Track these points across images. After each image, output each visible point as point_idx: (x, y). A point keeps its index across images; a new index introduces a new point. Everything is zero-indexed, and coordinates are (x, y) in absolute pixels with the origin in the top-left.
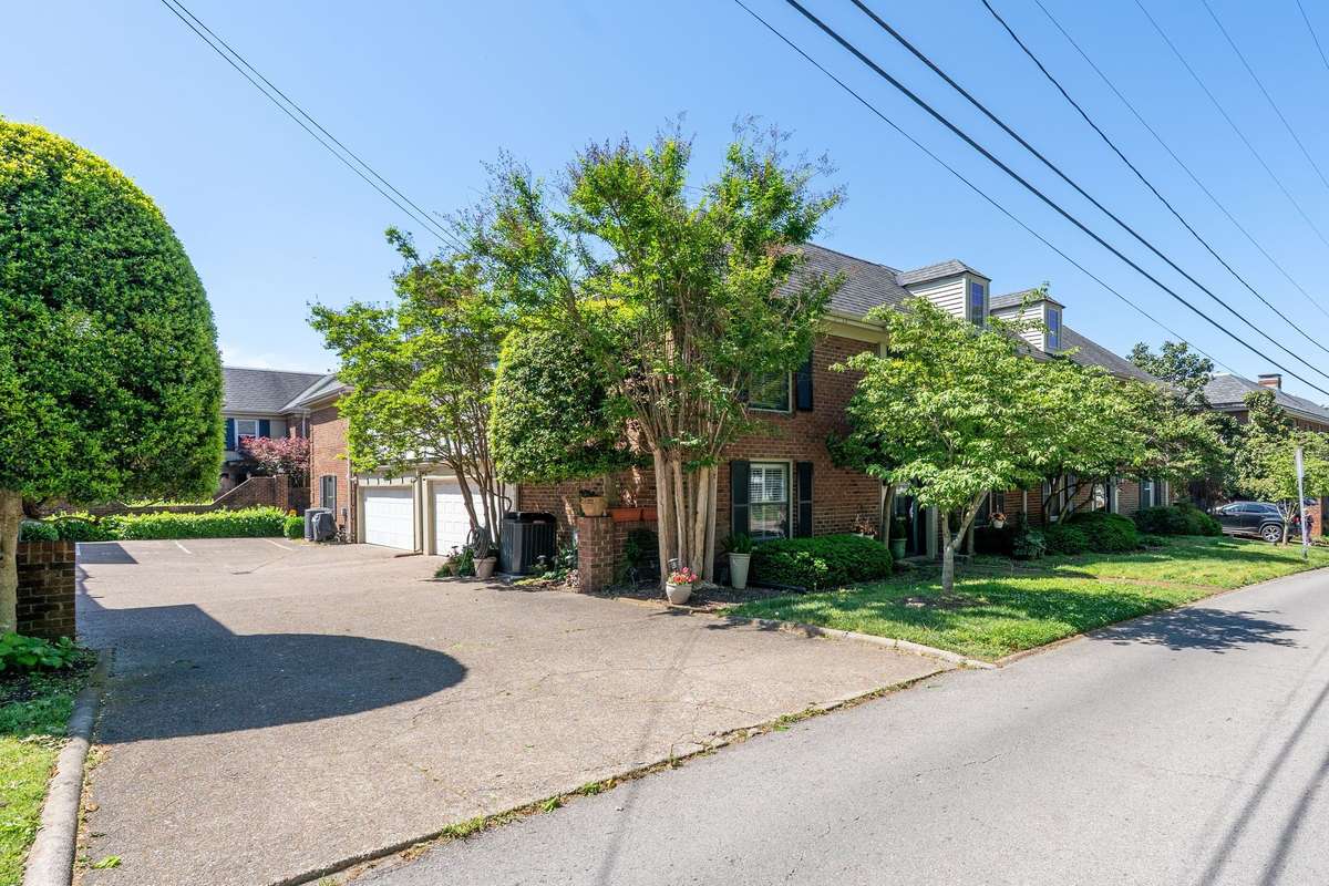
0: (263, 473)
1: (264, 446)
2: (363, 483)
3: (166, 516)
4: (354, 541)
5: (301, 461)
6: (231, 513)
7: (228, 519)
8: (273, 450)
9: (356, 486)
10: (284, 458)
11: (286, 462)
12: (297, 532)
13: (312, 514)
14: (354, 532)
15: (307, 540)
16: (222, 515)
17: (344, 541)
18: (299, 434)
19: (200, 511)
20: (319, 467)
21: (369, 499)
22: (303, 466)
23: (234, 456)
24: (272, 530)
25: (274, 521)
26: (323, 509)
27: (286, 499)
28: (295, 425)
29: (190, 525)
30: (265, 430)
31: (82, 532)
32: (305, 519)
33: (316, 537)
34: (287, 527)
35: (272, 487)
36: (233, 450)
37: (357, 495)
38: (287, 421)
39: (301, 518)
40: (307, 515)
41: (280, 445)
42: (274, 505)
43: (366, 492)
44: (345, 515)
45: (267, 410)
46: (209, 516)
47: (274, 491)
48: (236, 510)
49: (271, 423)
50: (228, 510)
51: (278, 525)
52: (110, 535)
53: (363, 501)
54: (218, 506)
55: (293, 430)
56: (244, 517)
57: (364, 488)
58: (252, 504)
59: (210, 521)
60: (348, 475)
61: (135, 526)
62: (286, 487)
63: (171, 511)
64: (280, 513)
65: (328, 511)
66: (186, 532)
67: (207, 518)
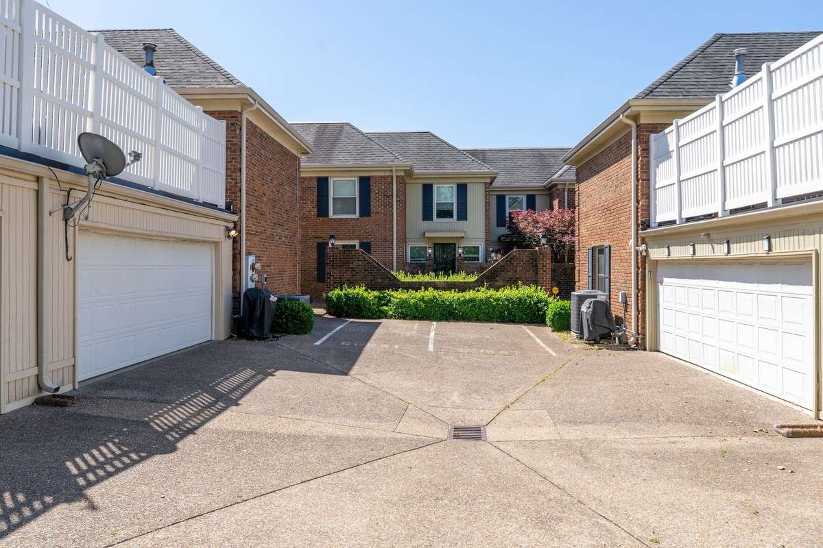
0: (527, 247)
1: (530, 219)
2: (657, 253)
3: (430, 293)
4: (640, 345)
5: (563, 234)
6: (491, 292)
7: (487, 298)
8: (538, 223)
9: (644, 259)
10: (548, 230)
11: (549, 233)
12: (562, 323)
13: (581, 299)
14: (641, 331)
15: (573, 335)
16: (482, 294)
17: (625, 345)
18: (561, 206)
19: (462, 287)
20: (587, 237)
21: (666, 280)
22: (566, 239)
23: (504, 231)
24: (532, 315)
25: (536, 304)
26: (593, 292)
27: (549, 276)
28: (558, 196)
29: (451, 304)
30: (531, 204)
31: (358, 306)
32: (572, 304)
33: (586, 335)
34: (549, 314)
35: (534, 262)
36: (504, 226)
37: (646, 272)
38: (550, 195)
39: (566, 303)
40: (574, 301)
41: (544, 217)
42: (536, 283)
43: (660, 269)
44: (626, 304)
45: (533, 184)
46: (469, 294)
47: (536, 266)
48: (497, 289)
49: (537, 197)
50: (488, 288)
51: (539, 310)
52: (382, 312)
53: (656, 283)
54: (479, 283)
55: (556, 203)
56: (504, 298)
57: (656, 262)
58: (513, 282)
59: (471, 300)
60: (632, 242)
61: (403, 304)
62: (548, 261)
63: (436, 287)
64: (542, 294)
65: (602, 297)
66: (447, 313)
67: (468, 297)
